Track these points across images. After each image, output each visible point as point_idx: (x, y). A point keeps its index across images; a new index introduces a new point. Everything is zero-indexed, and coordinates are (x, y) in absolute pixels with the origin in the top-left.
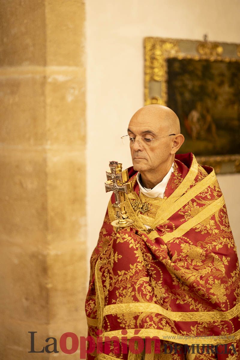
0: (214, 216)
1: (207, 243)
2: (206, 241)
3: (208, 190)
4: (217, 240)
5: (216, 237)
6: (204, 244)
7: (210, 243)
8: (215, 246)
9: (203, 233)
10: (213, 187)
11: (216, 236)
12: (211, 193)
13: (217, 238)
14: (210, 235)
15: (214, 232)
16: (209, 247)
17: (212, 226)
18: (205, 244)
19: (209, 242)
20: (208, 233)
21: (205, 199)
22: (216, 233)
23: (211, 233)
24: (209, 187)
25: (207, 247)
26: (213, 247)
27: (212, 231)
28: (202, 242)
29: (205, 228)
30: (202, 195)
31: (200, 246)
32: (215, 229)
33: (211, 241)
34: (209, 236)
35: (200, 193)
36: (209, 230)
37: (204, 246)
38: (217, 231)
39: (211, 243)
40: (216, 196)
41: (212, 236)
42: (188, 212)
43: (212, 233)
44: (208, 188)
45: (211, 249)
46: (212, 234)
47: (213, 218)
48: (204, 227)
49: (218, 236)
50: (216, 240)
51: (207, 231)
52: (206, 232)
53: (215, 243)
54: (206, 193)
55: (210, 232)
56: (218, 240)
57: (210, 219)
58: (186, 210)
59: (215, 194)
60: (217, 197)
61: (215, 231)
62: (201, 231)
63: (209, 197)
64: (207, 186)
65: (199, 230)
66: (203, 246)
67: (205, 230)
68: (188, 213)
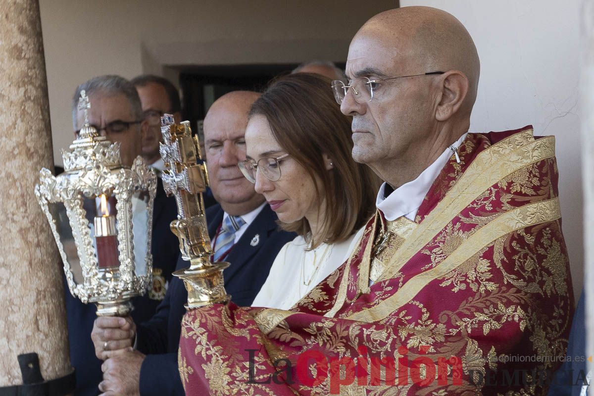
0: (491, 249)
1: (461, 316)
2: (460, 310)
3: (491, 193)
4: (487, 307)
5: (487, 300)
6: (454, 317)
7: (468, 316)
8: (481, 323)
9: (456, 290)
10: (504, 185)
11: (486, 298)
12: (494, 199)
13: (488, 303)
14: (473, 294)
15: (484, 288)
16: (466, 326)
17: (483, 273)
18: (456, 317)
19: (468, 313)
20: (468, 289)
21: (481, 213)
22: (487, 291)
23: (474, 290)
24: (495, 186)
25: (459, 326)
26: (476, 326)
27: (479, 284)
28: (450, 313)
29: (463, 279)
30: (475, 205)
31: (445, 321)
32: (487, 280)
33: (473, 310)
34: (470, 299)
35: (472, 203)
36: (473, 282)
37: (453, 321)
38: (491, 286)
39: (472, 316)
40: (505, 203)
41: (477, 297)
42: (439, 246)
43: (478, 290)
44: (492, 189)
45: (469, 331)
46: (478, 294)
47: (488, 254)
48: (463, 276)
49: (492, 300)
50: (485, 310)
51: (468, 284)
52: (463, 287)
53: (482, 317)
54: (486, 199)
55: (474, 287)
56: (492, 308)
57: (480, 257)
58: (436, 243)
59: (505, 199)
60: (508, 205)
61: (485, 286)
62: (452, 286)
63: (489, 208)
64: (490, 185)
65: (448, 283)
66: (451, 324)
67: (461, 282)
68: (438, 249)
